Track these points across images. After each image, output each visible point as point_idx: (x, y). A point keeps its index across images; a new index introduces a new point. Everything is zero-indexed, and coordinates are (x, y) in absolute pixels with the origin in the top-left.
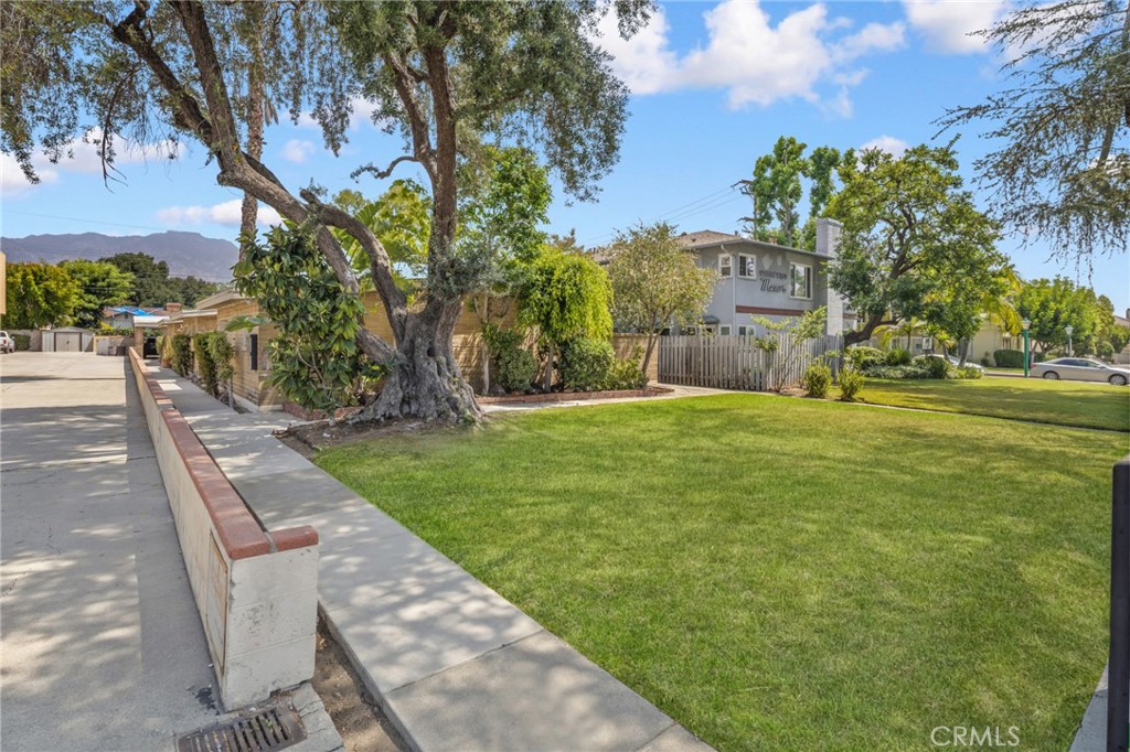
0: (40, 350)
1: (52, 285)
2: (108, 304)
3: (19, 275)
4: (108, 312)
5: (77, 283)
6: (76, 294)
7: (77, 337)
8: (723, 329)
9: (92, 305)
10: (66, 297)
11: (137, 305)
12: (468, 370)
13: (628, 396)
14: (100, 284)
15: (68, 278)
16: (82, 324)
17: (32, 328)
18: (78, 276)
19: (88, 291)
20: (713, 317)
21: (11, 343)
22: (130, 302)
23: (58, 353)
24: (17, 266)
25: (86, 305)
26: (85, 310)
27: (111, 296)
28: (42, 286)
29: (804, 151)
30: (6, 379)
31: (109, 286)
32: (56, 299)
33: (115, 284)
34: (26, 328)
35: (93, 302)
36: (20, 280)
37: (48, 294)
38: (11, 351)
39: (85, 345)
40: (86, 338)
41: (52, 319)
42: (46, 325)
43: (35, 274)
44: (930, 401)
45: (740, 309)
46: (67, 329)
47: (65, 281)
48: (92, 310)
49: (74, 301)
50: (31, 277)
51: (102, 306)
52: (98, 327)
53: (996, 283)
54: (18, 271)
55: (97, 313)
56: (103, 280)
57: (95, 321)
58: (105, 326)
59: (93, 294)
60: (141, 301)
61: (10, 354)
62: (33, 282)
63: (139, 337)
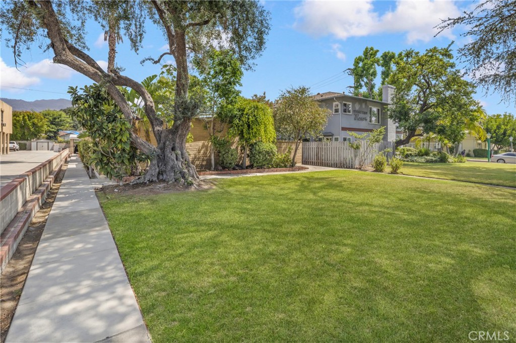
0: (31, 150)
1: (36, 121)
2: (61, 129)
3: (21, 117)
4: (61, 133)
5: (46, 120)
6: (46, 125)
7: (47, 144)
8: (335, 138)
9: (53, 130)
10: (42, 126)
11: (76, 130)
12: (205, 158)
13: (285, 171)
14: (57, 120)
15: (43, 117)
16: (49, 138)
17: (27, 140)
18: (47, 117)
19: (52, 123)
20: (330, 133)
21: (18, 147)
22: (73, 128)
23: (38, 151)
24: (20, 113)
25: (51, 130)
26: (50, 132)
27: (62, 126)
28: (31, 121)
29: (378, 53)
30: (3, 163)
31: (61, 121)
32: (38, 127)
33: (64, 120)
34: (25, 140)
35: (53, 128)
36: (22, 119)
37: (34, 124)
38: (17, 150)
39: (50, 148)
40: (51, 144)
41: (36, 136)
42: (33, 139)
43: (28, 116)
44: (437, 174)
45: (344, 129)
46: (42, 141)
47: (41, 119)
48: (53, 132)
49: (45, 128)
50: (26, 117)
51: (58, 130)
52: (57, 139)
53: (473, 115)
54: (21, 115)
55: (56, 133)
56: (58, 118)
57: (55, 136)
58: (60, 139)
59: (54, 124)
60: (78, 128)
61: (17, 152)
62: (27, 120)
63: (72, 144)
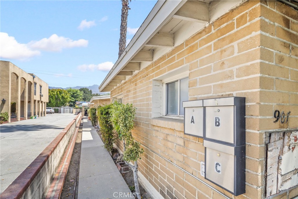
0: (61, 113)
1: (63, 94)
2: (78, 101)
3: (56, 92)
4: (77, 103)
5: (69, 94)
6: (69, 97)
7: (69, 109)
9: (73, 100)
10: (67, 98)
11: (85, 101)
14: (75, 94)
15: (67, 92)
16: (71, 106)
17: (59, 107)
18: (70, 92)
19: (72, 97)
21: (53, 111)
22: (83, 100)
23: (65, 114)
24: (55, 90)
25: (72, 100)
26: (71, 102)
27: (78, 98)
28: (61, 95)
31: (77, 95)
32: (64, 98)
33: (79, 95)
34: (58, 107)
35: (73, 99)
36: (56, 94)
37: (62, 97)
38: (53, 113)
39: (71, 112)
40: (71, 109)
41: (63, 104)
42: (62, 106)
43: (59, 92)
46: (67, 107)
47: (67, 94)
48: (73, 102)
49: (69, 99)
50: (58, 93)
51: (76, 101)
52: (75, 106)
54: (55, 91)
55: (74, 103)
56: (76, 93)
57: (74, 105)
58: (77, 106)
59: (74, 97)
61: (53, 114)
62: (59, 94)
63: (83, 109)
